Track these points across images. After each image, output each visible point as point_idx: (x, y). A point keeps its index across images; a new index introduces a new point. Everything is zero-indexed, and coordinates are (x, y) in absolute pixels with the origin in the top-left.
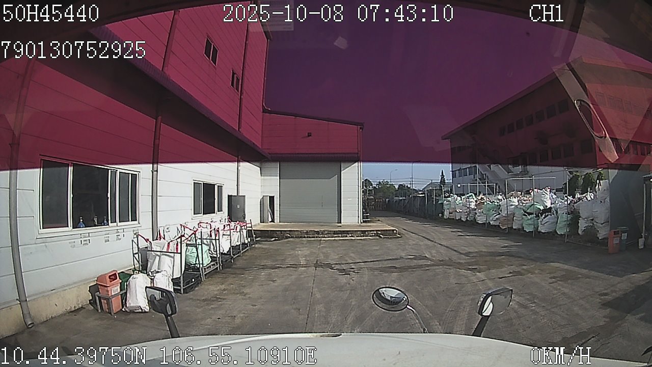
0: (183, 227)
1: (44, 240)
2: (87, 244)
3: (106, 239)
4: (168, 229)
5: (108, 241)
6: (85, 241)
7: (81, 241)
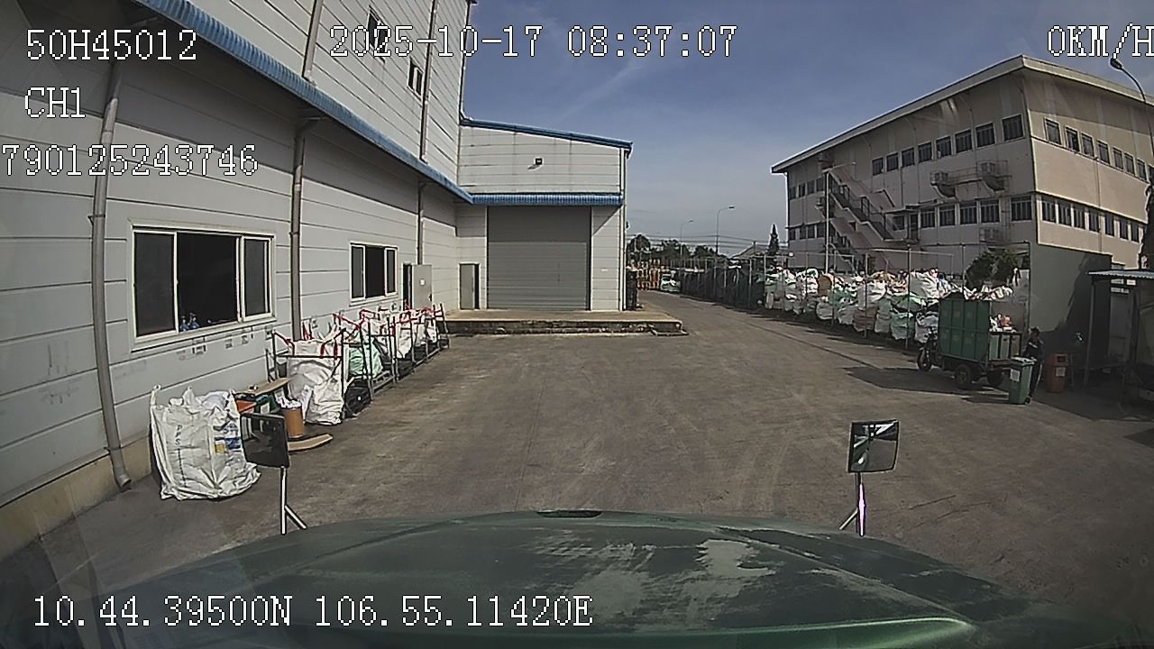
0: (337, 320)
1: (141, 353)
2: (201, 353)
3: (228, 343)
4: (314, 322)
5: (231, 346)
6: (198, 348)
7: (193, 349)
